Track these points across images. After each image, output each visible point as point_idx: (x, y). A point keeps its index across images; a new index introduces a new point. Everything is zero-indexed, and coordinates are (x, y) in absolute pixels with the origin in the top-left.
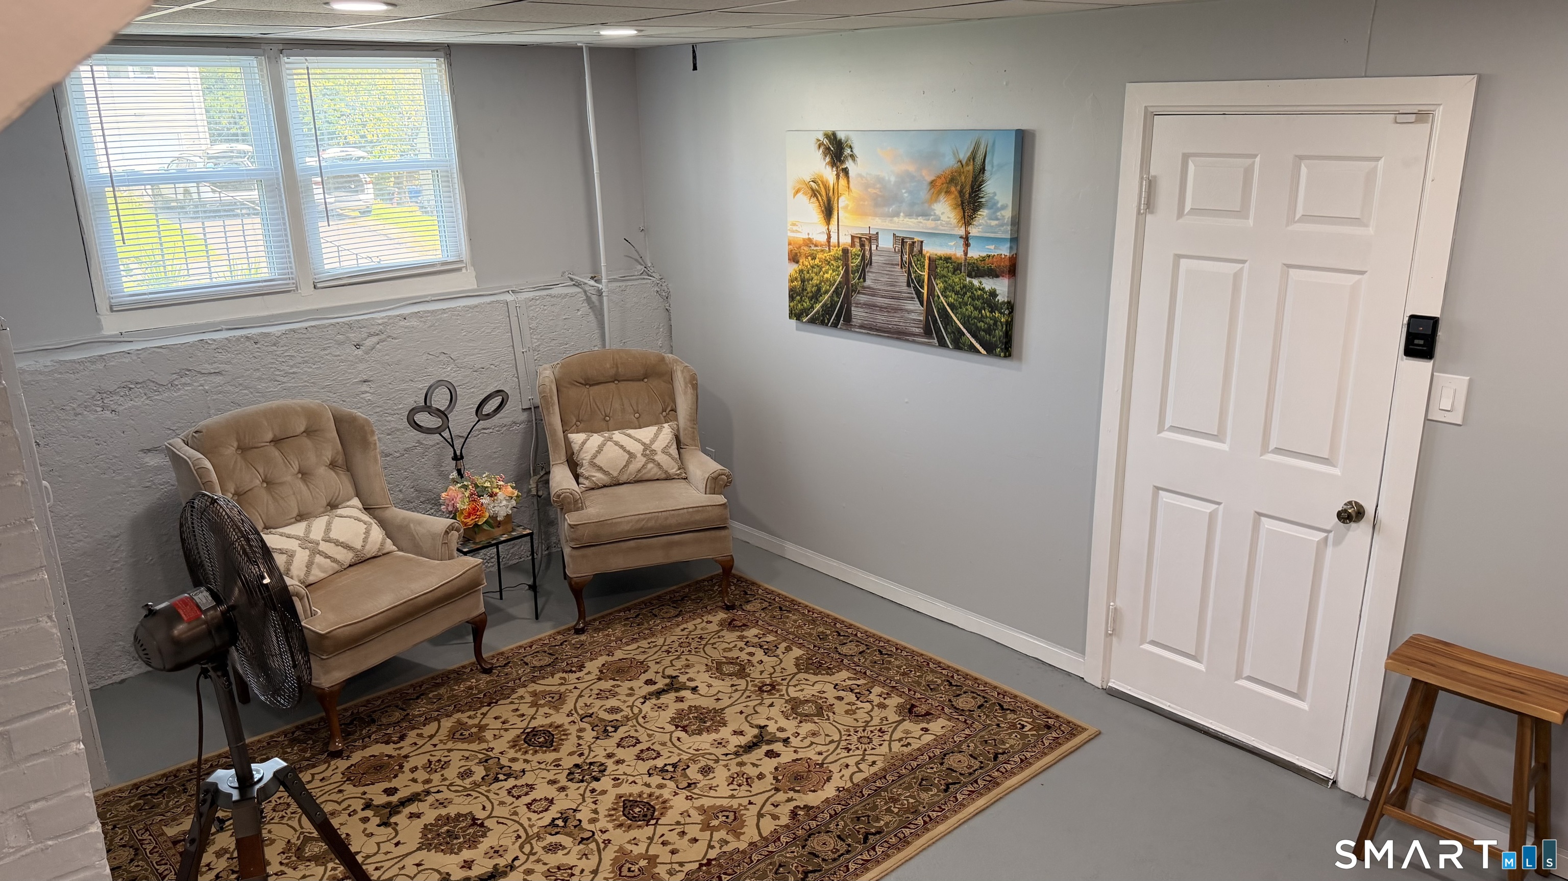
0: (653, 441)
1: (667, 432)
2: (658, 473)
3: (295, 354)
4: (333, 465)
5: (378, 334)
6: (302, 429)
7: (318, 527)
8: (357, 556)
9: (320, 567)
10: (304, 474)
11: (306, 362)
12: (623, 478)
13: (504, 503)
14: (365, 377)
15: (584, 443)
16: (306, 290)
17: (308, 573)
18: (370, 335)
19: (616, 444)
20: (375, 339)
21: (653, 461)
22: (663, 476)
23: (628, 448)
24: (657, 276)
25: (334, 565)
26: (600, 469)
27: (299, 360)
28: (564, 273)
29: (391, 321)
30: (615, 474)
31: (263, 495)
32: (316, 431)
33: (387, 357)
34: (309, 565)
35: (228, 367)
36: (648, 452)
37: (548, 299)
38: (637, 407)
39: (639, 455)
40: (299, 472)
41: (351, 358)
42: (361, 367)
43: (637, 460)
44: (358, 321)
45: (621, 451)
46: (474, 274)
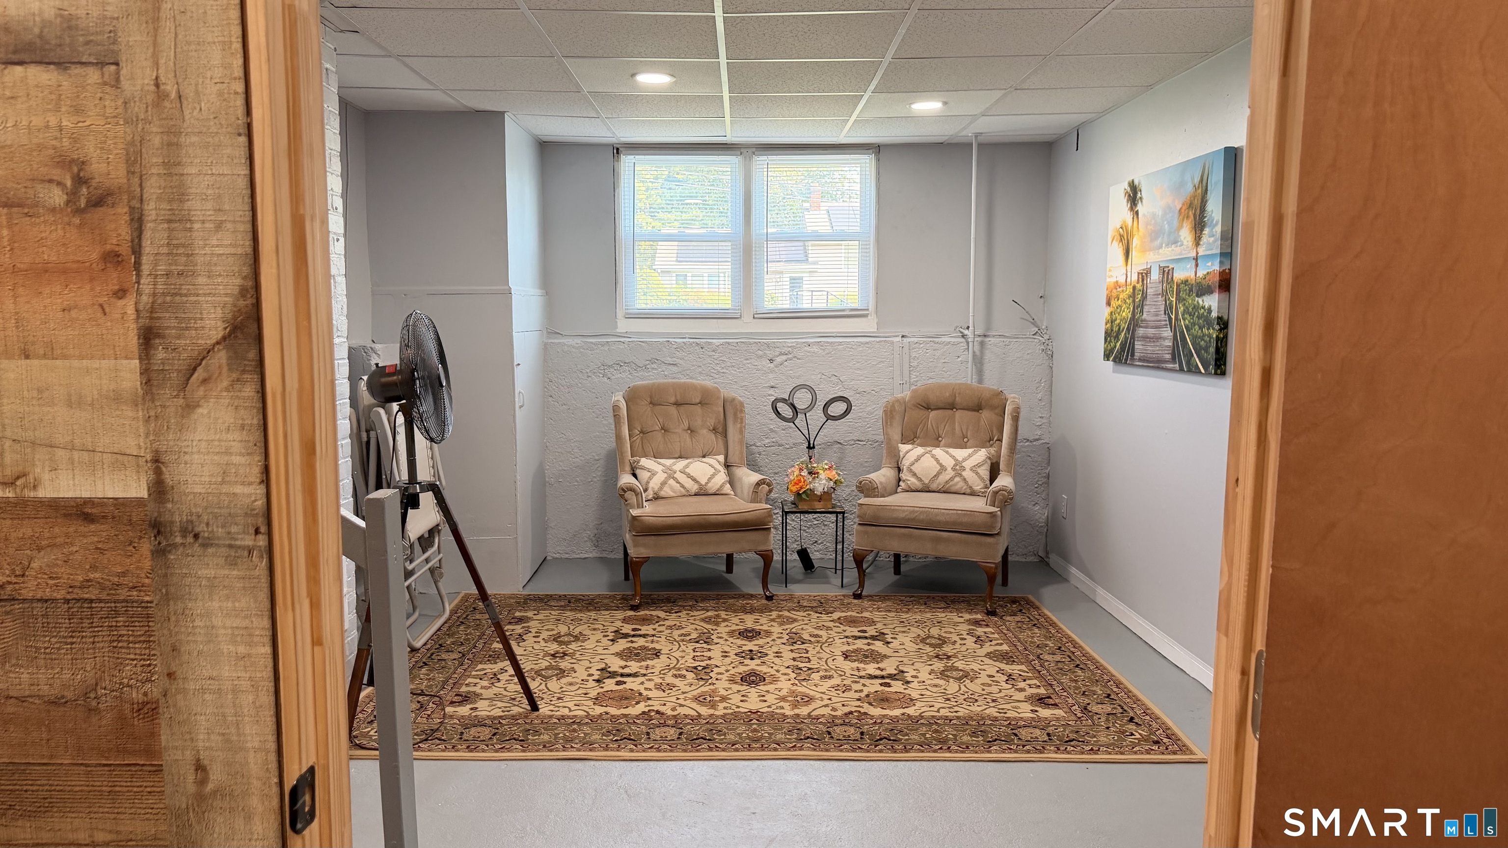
0: (965, 460)
1: (982, 454)
2: (965, 488)
3: (727, 360)
4: (714, 430)
5: (786, 354)
6: (698, 401)
7: (681, 464)
8: (701, 489)
9: (671, 488)
10: (691, 430)
11: (733, 366)
12: (934, 486)
13: (824, 481)
14: (772, 384)
15: (907, 452)
16: (747, 318)
17: (661, 489)
18: (781, 354)
19: (933, 456)
20: (784, 357)
21: (960, 475)
22: (968, 491)
23: (941, 462)
24: (1046, 337)
25: (682, 489)
26: (915, 475)
27: (729, 364)
28: (957, 327)
29: (798, 346)
30: (927, 481)
31: (659, 436)
32: (707, 404)
33: (791, 372)
34: (664, 483)
35: (681, 362)
36: (958, 467)
37: (932, 344)
38: (967, 432)
39: (949, 469)
40: (689, 429)
41: (765, 369)
42: (771, 376)
43: (947, 472)
44: (774, 342)
45: (935, 463)
46: (876, 320)
